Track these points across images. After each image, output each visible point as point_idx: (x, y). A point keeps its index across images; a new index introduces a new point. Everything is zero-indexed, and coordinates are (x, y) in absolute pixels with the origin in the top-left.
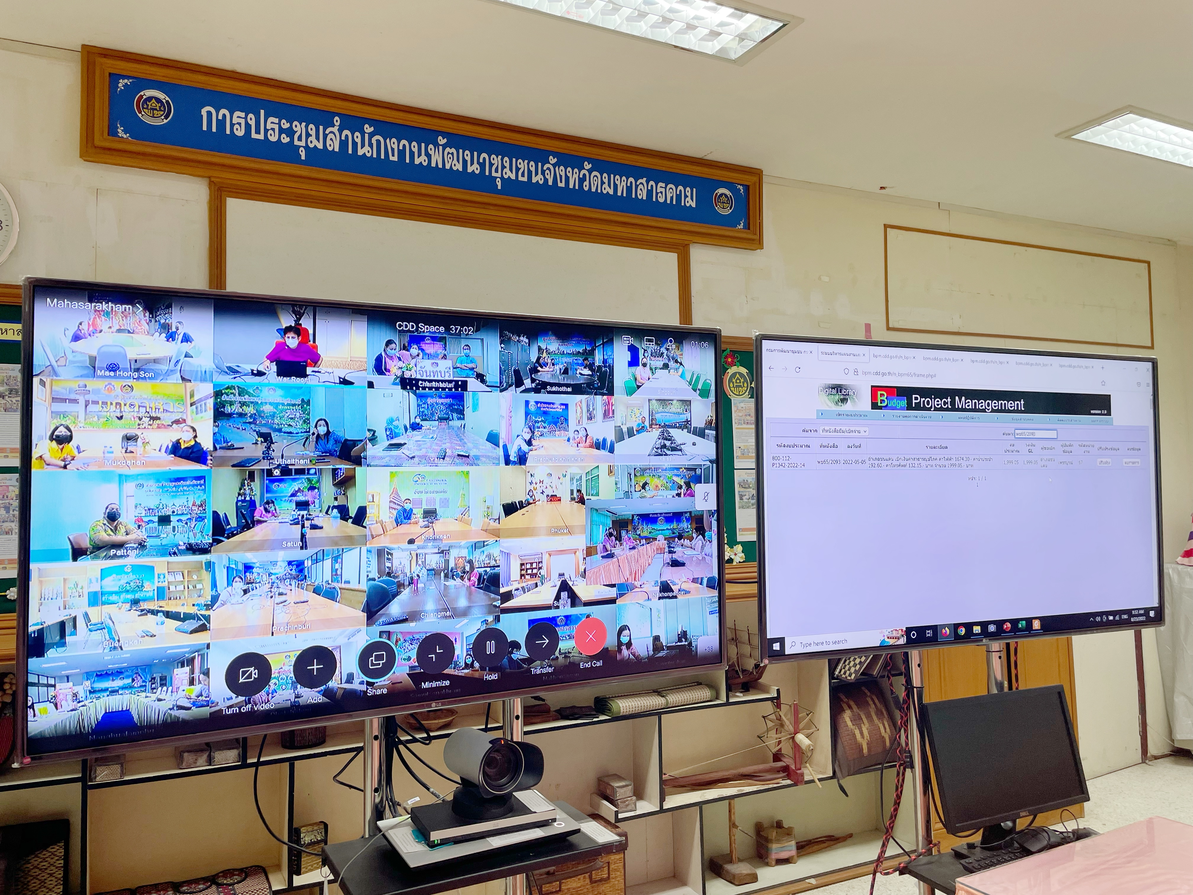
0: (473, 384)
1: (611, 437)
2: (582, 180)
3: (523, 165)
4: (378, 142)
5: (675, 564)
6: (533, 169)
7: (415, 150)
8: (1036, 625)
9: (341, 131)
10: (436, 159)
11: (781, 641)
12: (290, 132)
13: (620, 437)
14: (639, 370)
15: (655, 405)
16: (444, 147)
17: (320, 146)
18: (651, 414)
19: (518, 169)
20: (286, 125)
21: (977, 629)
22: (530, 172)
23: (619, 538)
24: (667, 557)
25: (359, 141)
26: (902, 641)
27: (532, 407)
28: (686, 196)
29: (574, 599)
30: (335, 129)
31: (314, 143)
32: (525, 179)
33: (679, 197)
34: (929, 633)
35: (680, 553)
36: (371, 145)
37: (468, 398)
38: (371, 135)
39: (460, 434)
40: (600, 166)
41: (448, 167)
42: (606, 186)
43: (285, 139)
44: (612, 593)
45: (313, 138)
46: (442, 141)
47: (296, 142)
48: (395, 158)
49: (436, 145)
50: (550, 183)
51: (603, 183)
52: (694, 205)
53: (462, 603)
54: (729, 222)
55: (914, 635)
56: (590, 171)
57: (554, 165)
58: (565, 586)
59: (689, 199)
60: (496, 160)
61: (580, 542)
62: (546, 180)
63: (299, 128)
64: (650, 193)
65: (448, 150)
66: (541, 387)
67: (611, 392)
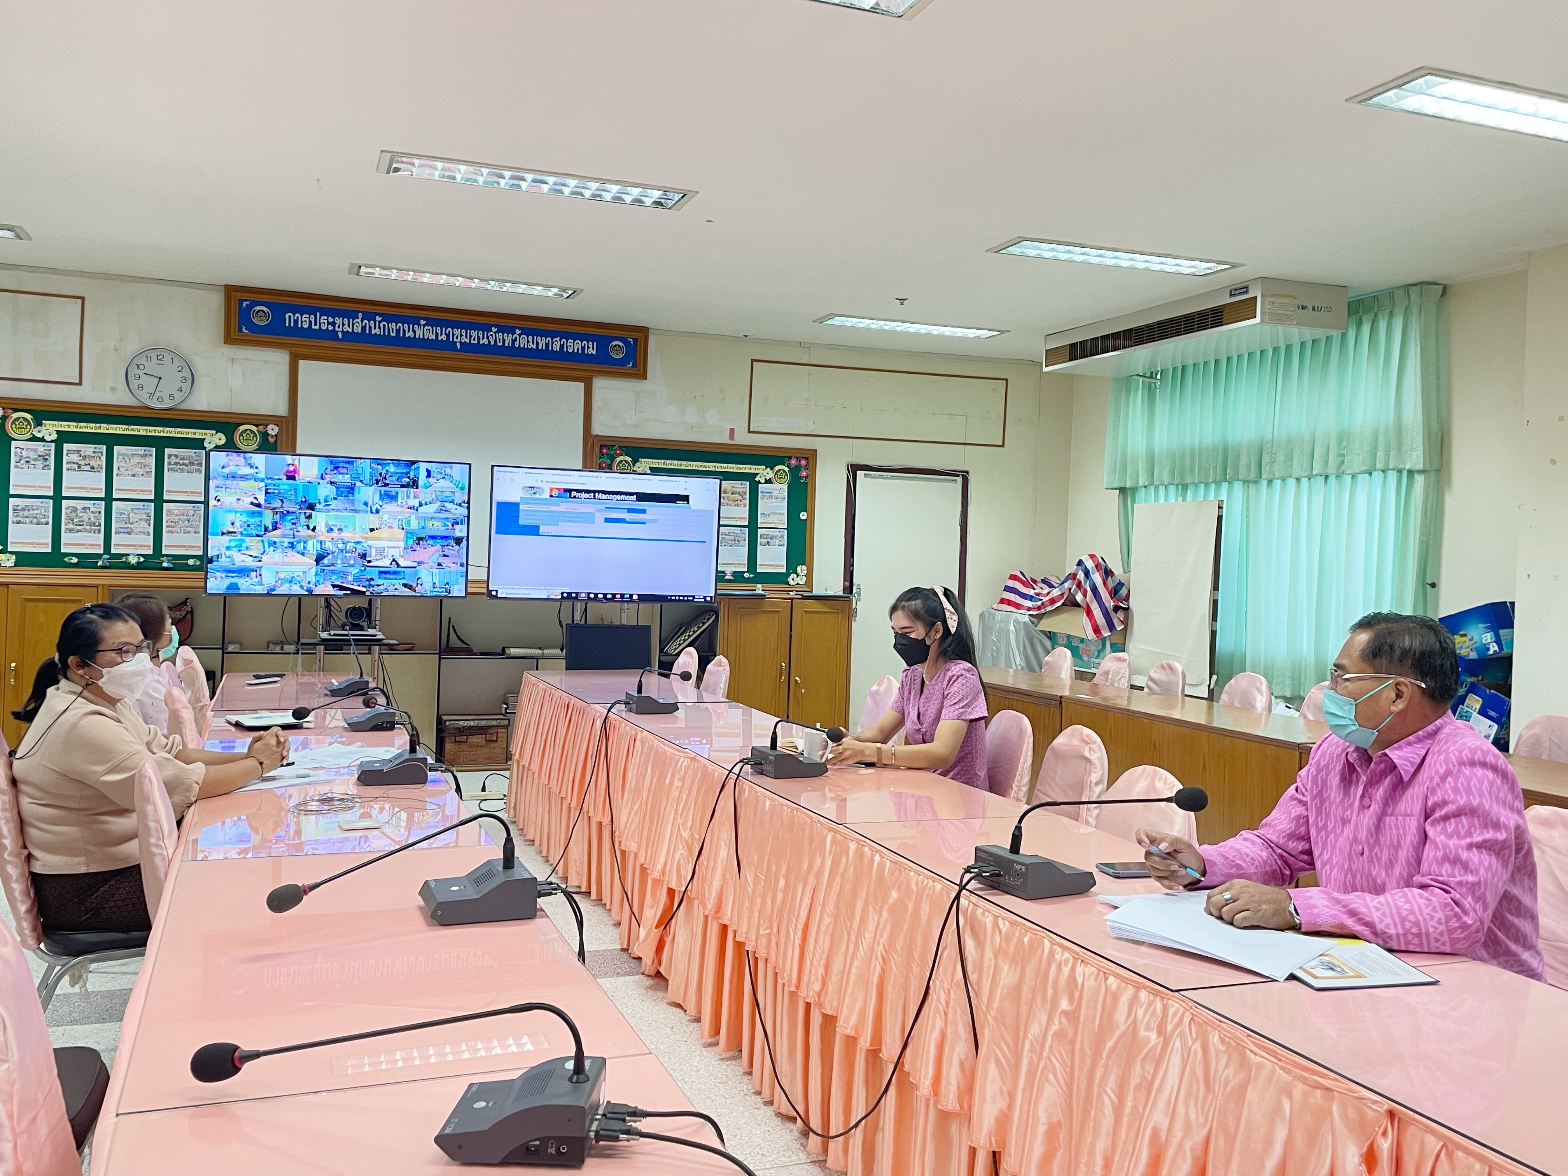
0: (358, 484)
1: (417, 505)
2: (514, 341)
3: (474, 334)
4: (384, 326)
5: (445, 556)
6: (481, 336)
7: (406, 329)
8: (635, 597)
9: (362, 321)
10: (419, 333)
11: (497, 591)
12: (333, 324)
13: (421, 505)
14: (431, 479)
15: (438, 493)
16: (424, 326)
17: (350, 330)
18: (436, 496)
19: (471, 336)
20: (331, 320)
21: (600, 596)
22: (479, 338)
23: (419, 544)
24: (442, 553)
25: (372, 326)
26: (560, 597)
27: (383, 493)
28: (588, 348)
29: (398, 566)
30: (359, 320)
31: (347, 328)
32: (476, 342)
33: (583, 348)
34: (574, 595)
35: (447, 551)
36: (380, 328)
37: (356, 490)
38: (380, 322)
39: (353, 502)
40: (526, 332)
41: (426, 337)
42: (531, 343)
43: (331, 328)
44: (415, 564)
45: (346, 326)
46: (423, 322)
47: (337, 329)
48: (394, 334)
49: (419, 325)
50: (492, 343)
51: (528, 342)
52: (594, 353)
53: (352, 562)
54: (622, 362)
55: (565, 595)
56: (520, 335)
57: (495, 333)
58: (394, 560)
59: (591, 349)
60: (457, 332)
61: (402, 544)
62: (489, 342)
63: (338, 321)
64: (562, 346)
65: (426, 327)
66: (386, 485)
67: (417, 488)
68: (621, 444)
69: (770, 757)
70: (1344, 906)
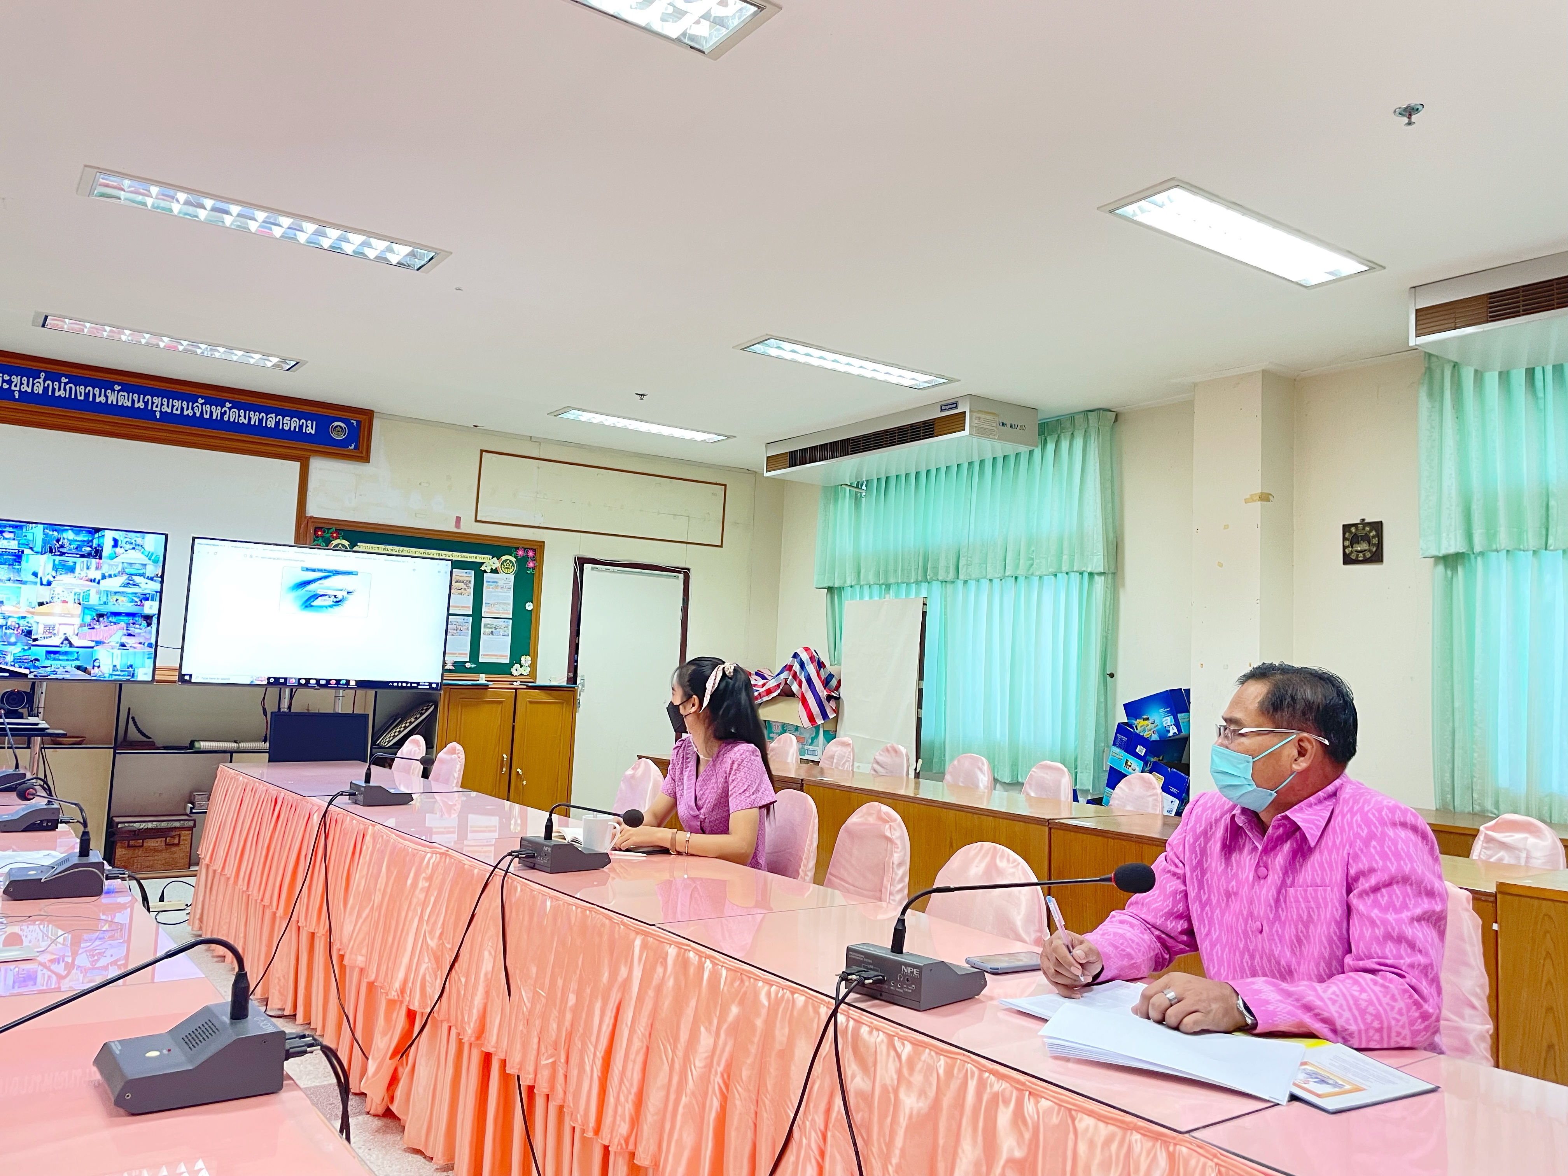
0: (27, 551)
1: (99, 577)
2: (223, 414)
3: (177, 403)
4: (71, 388)
5: (130, 635)
6: (185, 407)
7: (97, 393)
8: (353, 683)
9: (44, 381)
10: (112, 398)
11: (191, 676)
12: (10, 382)
13: (104, 577)
14: (118, 550)
15: (126, 565)
16: (119, 391)
17: (29, 390)
18: (123, 569)
19: (173, 406)
20: (6, 377)
21: (313, 682)
22: (182, 408)
23: (98, 621)
24: (125, 632)
25: (57, 387)
26: (265, 682)
27: (57, 562)
28: (307, 426)
29: (71, 645)
30: (41, 380)
31: (25, 388)
32: (179, 412)
33: (301, 427)
34: (282, 681)
35: (132, 630)
36: (65, 390)
37: (24, 558)
38: (66, 384)
39: (19, 571)
40: (237, 405)
41: (120, 404)
42: (242, 418)
43: (6, 386)
44: (93, 644)
45: (25, 386)
46: (117, 388)
47: (13, 388)
48: (82, 398)
49: (113, 390)
50: (198, 415)
51: (239, 416)
52: (313, 432)
53: (13, 640)
54: (343, 444)
55: (272, 680)
56: (230, 409)
57: (202, 404)
58: (66, 639)
59: (309, 428)
60: (157, 400)
61: (78, 621)
62: (195, 414)
63: (16, 379)
64: (277, 423)
65: (121, 393)
66: (62, 554)
67: (100, 558)
68: (338, 527)
69: (546, 849)
70: (1297, 1000)
